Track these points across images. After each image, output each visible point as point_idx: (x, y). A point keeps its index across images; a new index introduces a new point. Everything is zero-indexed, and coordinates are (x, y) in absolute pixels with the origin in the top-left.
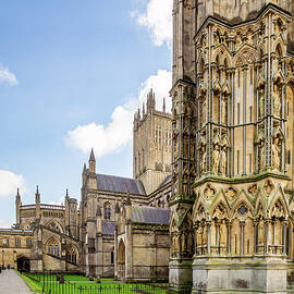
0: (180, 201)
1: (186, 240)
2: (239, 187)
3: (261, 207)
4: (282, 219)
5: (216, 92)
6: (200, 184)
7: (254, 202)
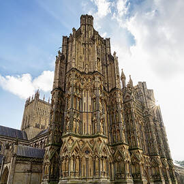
0: (52, 145)
1: (54, 168)
2: (85, 140)
3: (96, 151)
4: (106, 158)
5: (75, 96)
6: (66, 136)
7: (93, 148)
